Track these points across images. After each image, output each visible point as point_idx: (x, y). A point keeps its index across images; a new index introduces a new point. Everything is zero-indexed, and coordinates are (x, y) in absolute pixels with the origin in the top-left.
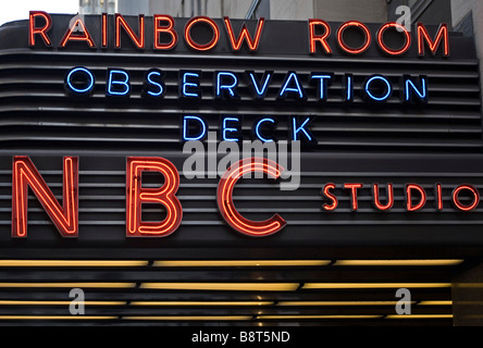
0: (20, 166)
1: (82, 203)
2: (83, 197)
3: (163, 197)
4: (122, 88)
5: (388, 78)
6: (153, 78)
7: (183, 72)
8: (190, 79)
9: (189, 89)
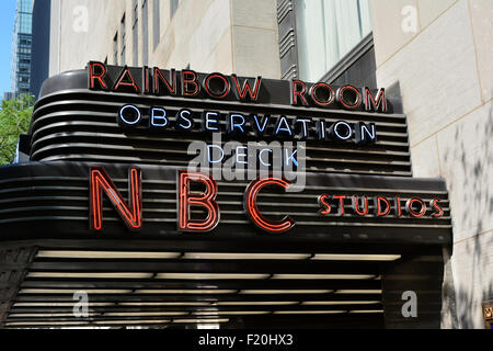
0: (96, 174)
1: (145, 205)
2: (145, 200)
3: (205, 201)
4: (162, 121)
5: (350, 124)
6: (185, 115)
7: (205, 112)
8: (211, 117)
9: (211, 125)
